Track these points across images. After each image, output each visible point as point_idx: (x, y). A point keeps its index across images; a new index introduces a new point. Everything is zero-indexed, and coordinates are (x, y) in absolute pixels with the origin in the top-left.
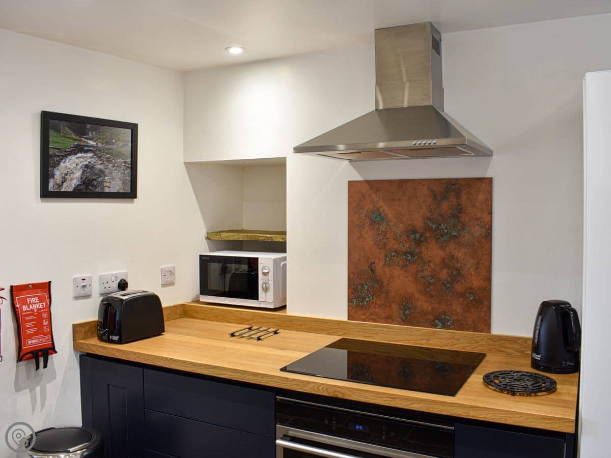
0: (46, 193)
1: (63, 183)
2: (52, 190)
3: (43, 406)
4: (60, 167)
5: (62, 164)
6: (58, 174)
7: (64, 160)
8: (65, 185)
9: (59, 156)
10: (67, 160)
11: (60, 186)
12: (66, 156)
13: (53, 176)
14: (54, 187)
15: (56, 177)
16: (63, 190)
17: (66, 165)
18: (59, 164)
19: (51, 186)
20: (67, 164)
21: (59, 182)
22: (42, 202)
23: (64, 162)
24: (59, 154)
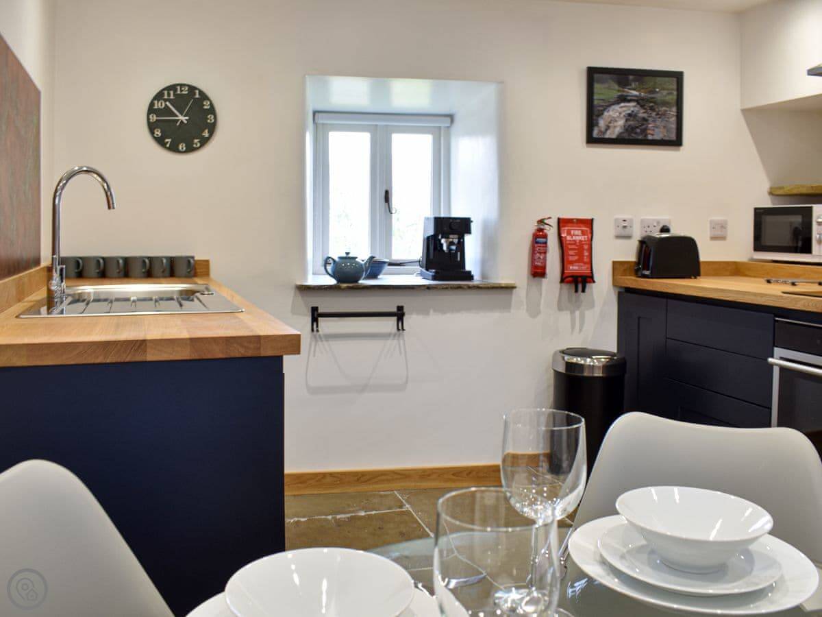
0: (591, 140)
1: (606, 130)
2: (597, 137)
3: (581, 330)
4: (603, 117)
5: (606, 114)
6: (602, 123)
7: (608, 110)
8: (608, 132)
9: (602, 106)
10: (611, 109)
11: (603, 133)
12: (609, 106)
13: (597, 124)
14: (598, 134)
15: (600, 125)
16: (607, 136)
17: (609, 114)
18: (602, 114)
19: (595, 134)
20: (611, 113)
21: (603, 129)
22: (587, 147)
23: (608, 112)
24: (604, 104)
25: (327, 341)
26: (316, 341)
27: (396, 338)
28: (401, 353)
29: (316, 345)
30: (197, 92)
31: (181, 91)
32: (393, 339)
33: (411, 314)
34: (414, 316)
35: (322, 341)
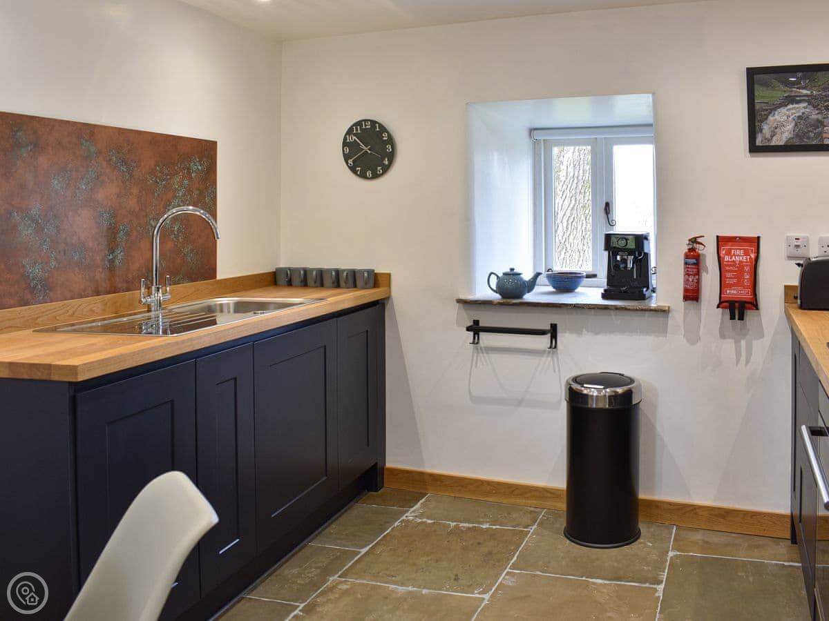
0: (754, 149)
1: (772, 136)
2: (761, 145)
4: (768, 122)
5: (771, 118)
6: (766, 129)
7: (773, 113)
8: (774, 138)
9: (767, 110)
10: (776, 113)
11: (768, 141)
12: (775, 109)
13: (761, 130)
14: (762, 141)
15: (764, 131)
16: (773, 143)
17: (774, 118)
18: (766, 119)
20: (776, 117)
21: (768, 136)
22: (752, 156)
23: (773, 116)
24: (766, 108)
25: (487, 353)
26: (478, 353)
27: (551, 355)
28: (554, 371)
29: (477, 356)
30: (377, 125)
31: (366, 125)
32: (548, 356)
33: (565, 332)
34: (567, 335)
35: (483, 353)
